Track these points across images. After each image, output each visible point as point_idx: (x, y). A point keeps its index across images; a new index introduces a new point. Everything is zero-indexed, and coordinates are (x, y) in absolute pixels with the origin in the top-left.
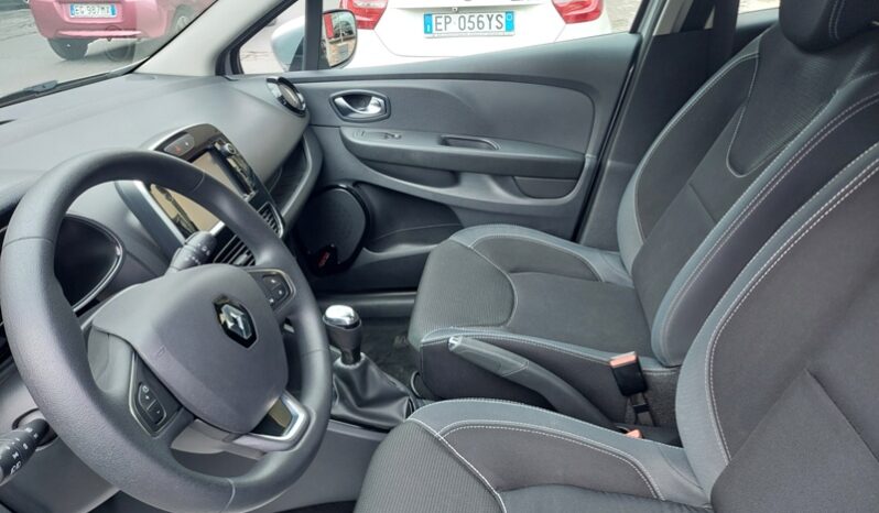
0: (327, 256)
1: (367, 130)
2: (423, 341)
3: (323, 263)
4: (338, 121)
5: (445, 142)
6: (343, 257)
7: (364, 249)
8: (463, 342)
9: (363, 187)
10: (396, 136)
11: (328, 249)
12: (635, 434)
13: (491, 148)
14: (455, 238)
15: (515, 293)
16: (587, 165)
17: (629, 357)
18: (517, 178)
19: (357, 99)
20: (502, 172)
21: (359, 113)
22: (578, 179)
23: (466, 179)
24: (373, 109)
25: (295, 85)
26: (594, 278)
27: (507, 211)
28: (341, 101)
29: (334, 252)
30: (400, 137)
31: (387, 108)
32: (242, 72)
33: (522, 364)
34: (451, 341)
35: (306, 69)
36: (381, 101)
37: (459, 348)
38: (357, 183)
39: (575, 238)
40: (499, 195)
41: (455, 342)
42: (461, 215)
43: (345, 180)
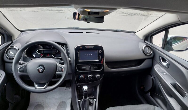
0: (143, 87)
3: (141, 88)
4: (158, 61)
6: (145, 90)
7: (149, 93)
19: (164, 60)
23: (173, 99)
28: (161, 57)
36: (168, 64)
38: (154, 78)
43: (153, 75)
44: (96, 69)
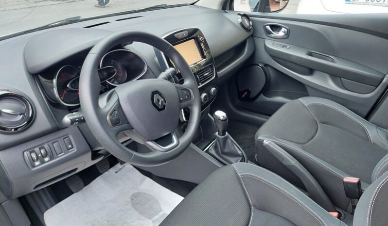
0: (246, 93)
1: (276, 42)
2: (259, 138)
3: (243, 96)
4: (264, 36)
5: (310, 54)
6: (252, 95)
7: (262, 94)
8: (270, 143)
9: (268, 67)
10: (288, 47)
11: (247, 90)
12: (335, 214)
13: (333, 61)
14: (301, 100)
15: (318, 132)
16: (384, 81)
17: (355, 180)
18: (342, 79)
19: (276, 28)
20: (336, 75)
21: (275, 34)
22: (377, 87)
23: (317, 73)
24: (281, 34)
25: (250, 18)
26: (367, 139)
27: (333, 94)
28: (268, 27)
29: (249, 92)
30: (290, 48)
31: (288, 34)
32: (233, 10)
33: (293, 162)
34: (265, 141)
35: (259, 12)
36: (286, 30)
37: (267, 145)
38: (266, 65)
39: (367, 117)
40: (331, 85)
41: (266, 142)
42: (309, 90)
43: (261, 63)
44: (206, 78)
